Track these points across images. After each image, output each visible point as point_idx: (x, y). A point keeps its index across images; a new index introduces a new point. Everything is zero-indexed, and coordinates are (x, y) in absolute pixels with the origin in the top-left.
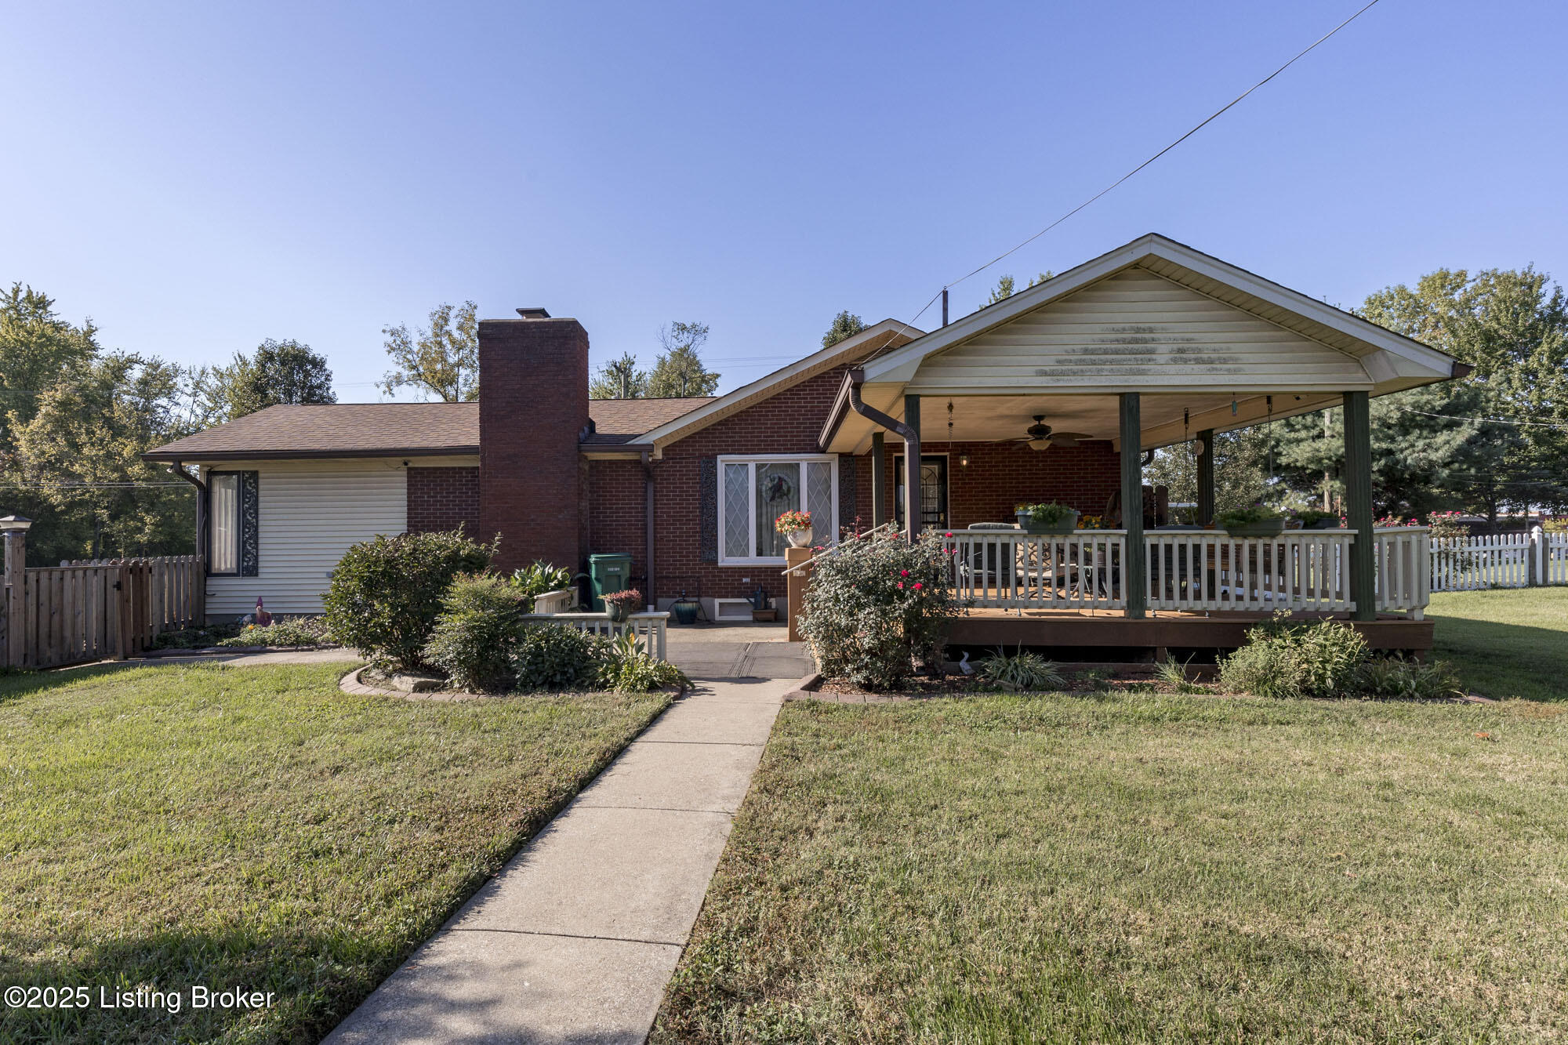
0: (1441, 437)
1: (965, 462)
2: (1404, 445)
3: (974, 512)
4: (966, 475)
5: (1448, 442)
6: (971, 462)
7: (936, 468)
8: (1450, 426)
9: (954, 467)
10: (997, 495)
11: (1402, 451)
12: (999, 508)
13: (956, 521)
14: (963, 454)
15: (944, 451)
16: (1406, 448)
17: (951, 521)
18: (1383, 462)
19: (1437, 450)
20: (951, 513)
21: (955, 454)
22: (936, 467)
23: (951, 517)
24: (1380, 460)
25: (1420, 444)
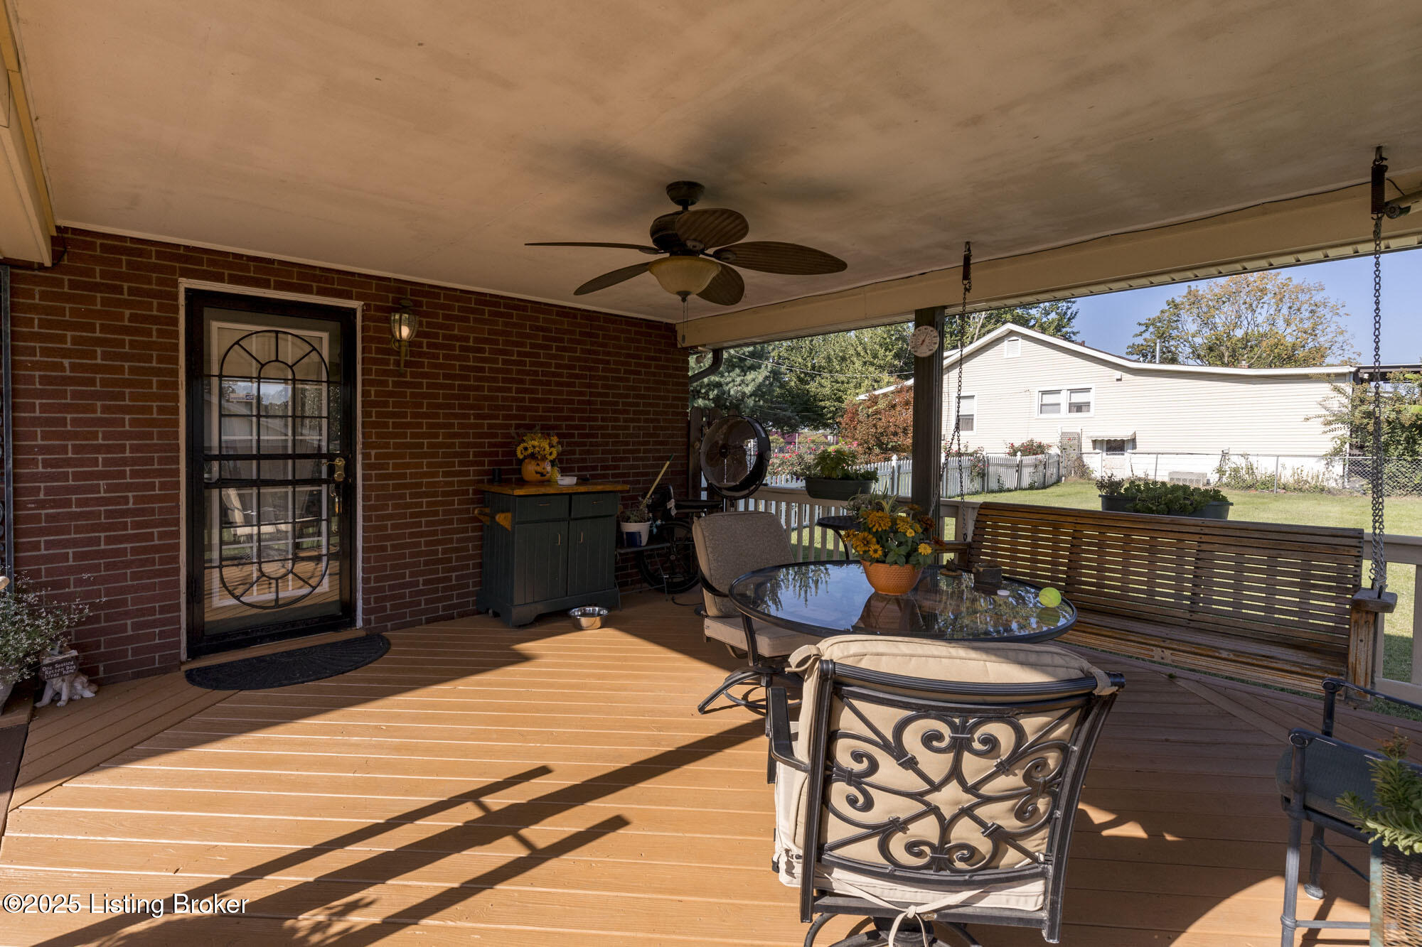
0: (750, 376)
1: (405, 332)
2: (729, 379)
3: (425, 455)
4: (407, 364)
5: (754, 380)
6: (419, 334)
7: (323, 338)
8: (753, 368)
9: (372, 339)
10: (477, 417)
11: (727, 384)
12: (481, 445)
13: (379, 477)
14: (401, 310)
15: (348, 296)
16: (730, 382)
17: (365, 478)
18: (716, 392)
19: (747, 385)
20: (366, 456)
21: (378, 308)
22: (325, 336)
23: (365, 467)
24: (713, 390)
25: (738, 380)
